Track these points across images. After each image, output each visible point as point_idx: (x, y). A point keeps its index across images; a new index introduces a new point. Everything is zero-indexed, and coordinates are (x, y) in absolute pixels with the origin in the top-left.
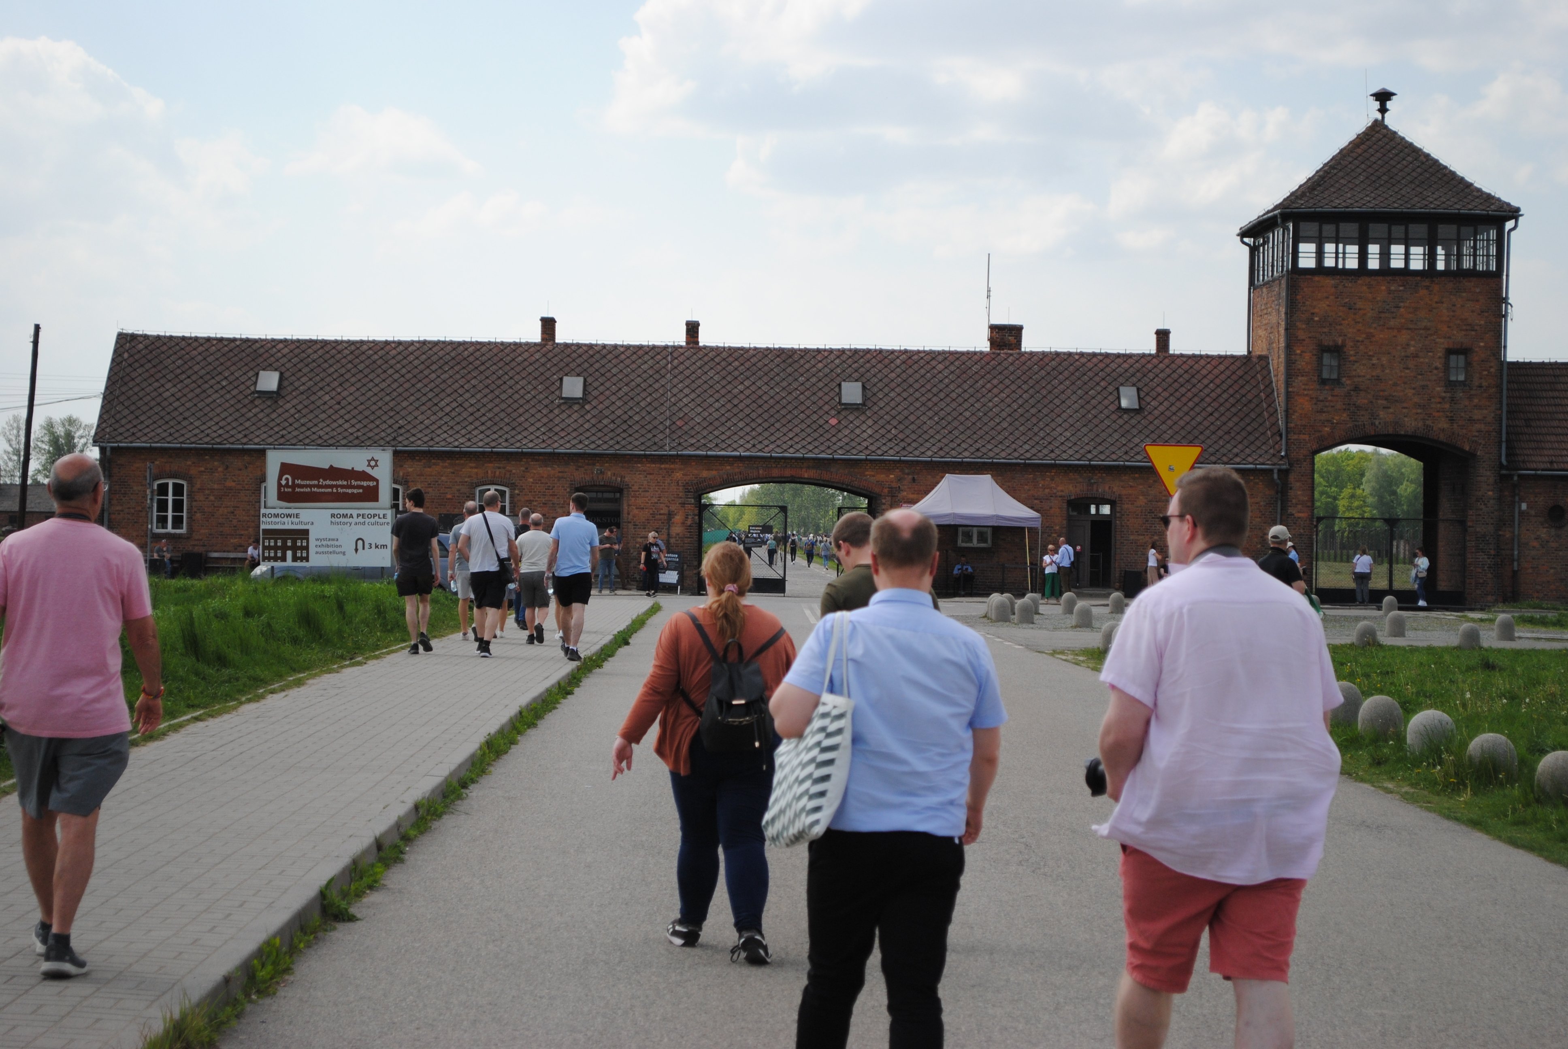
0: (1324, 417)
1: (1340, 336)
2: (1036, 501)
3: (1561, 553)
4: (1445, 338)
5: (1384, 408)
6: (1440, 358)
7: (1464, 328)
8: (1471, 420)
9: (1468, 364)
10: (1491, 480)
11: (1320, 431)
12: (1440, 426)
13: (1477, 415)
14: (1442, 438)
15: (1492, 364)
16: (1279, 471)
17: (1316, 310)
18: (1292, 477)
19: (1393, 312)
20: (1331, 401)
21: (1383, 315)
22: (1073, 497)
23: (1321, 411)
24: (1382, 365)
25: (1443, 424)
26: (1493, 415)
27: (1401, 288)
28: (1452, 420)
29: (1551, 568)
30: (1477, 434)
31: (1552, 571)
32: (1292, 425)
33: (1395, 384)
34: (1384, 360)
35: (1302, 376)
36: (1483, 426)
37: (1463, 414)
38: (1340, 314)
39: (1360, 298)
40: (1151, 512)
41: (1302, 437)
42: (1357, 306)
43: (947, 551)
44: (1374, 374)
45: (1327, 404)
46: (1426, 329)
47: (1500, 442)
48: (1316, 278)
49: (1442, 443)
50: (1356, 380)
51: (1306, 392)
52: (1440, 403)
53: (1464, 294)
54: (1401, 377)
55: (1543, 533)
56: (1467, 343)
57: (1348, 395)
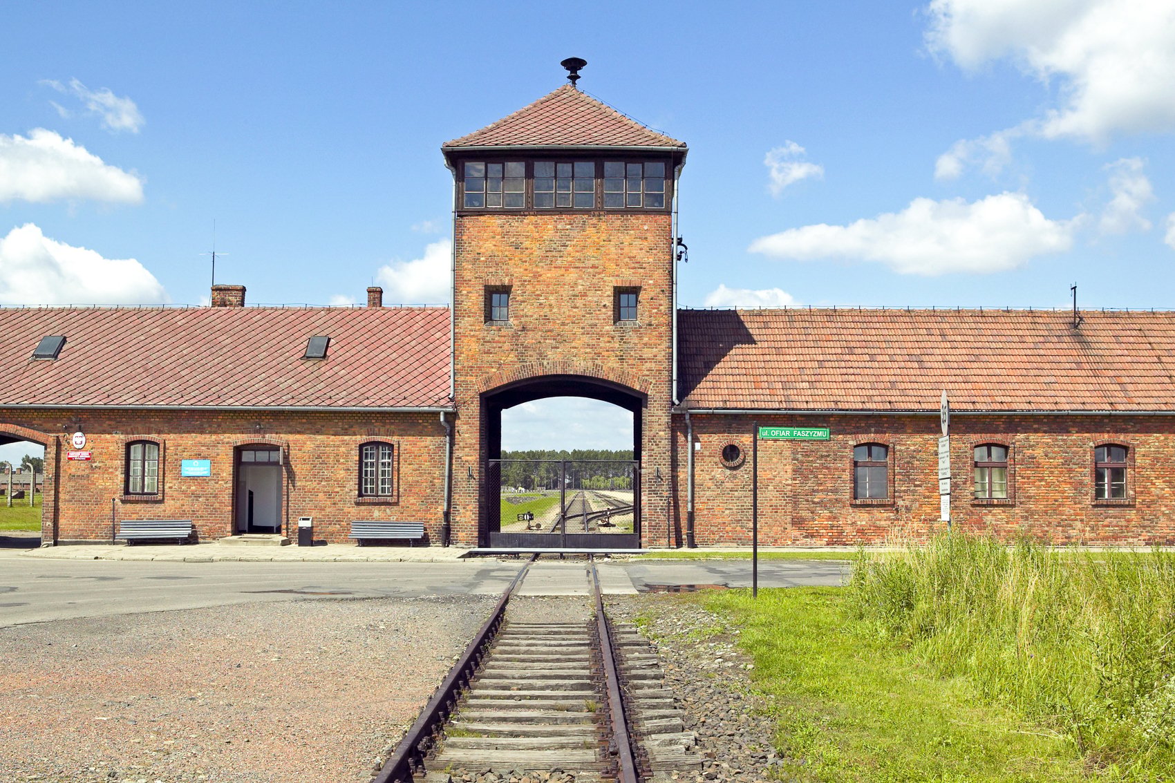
0: (491, 358)
1: (507, 275)
2: (203, 448)
3: (736, 494)
4: (613, 276)
5: (552, 348)
6: (609, 296)
7: (633, 265)
8: (641, 359)
9: (639, 302)
10: (665, 419)
11: (488, 373)
12: (610, 364)
13: (647, 353)
14: (612, 378)
15: (662, 302)
16: (446, 414)
17: (482, 250)
18: (460, 419)
19: (560, 251)
20: (499, 342)
21: (548, 254)
22: (239, 444)
23: (489, 352)
24: (550, 305)
25: (613, 363)
26: (663, 353)
27: (568, 227)
28: (622, 359)
29: (726, 509)
30: (647, 373)
31: (727, 512)
32: (459, 367)
33: (563, 324)
34: (552, 299)
35: (469, 316)
36: (653, 365)
37: (632, 353)
38: (507, 253)
39: (527, 237)
40: (319, 457)
41: (469, 378)
42: (523, 246)
43: (114, 500)
44: (541, 313)
45: (495, 345)
46: (594, 267)
47: (672, 381)
48: (481, 218)
49: (612, 383)
50: (523, 320)
51: (472, 333)
52: (609, 342)
53: (632, 232)
54: (569, 316)
55: (718, 473)
56: (635, 282)
57: (516, 336)
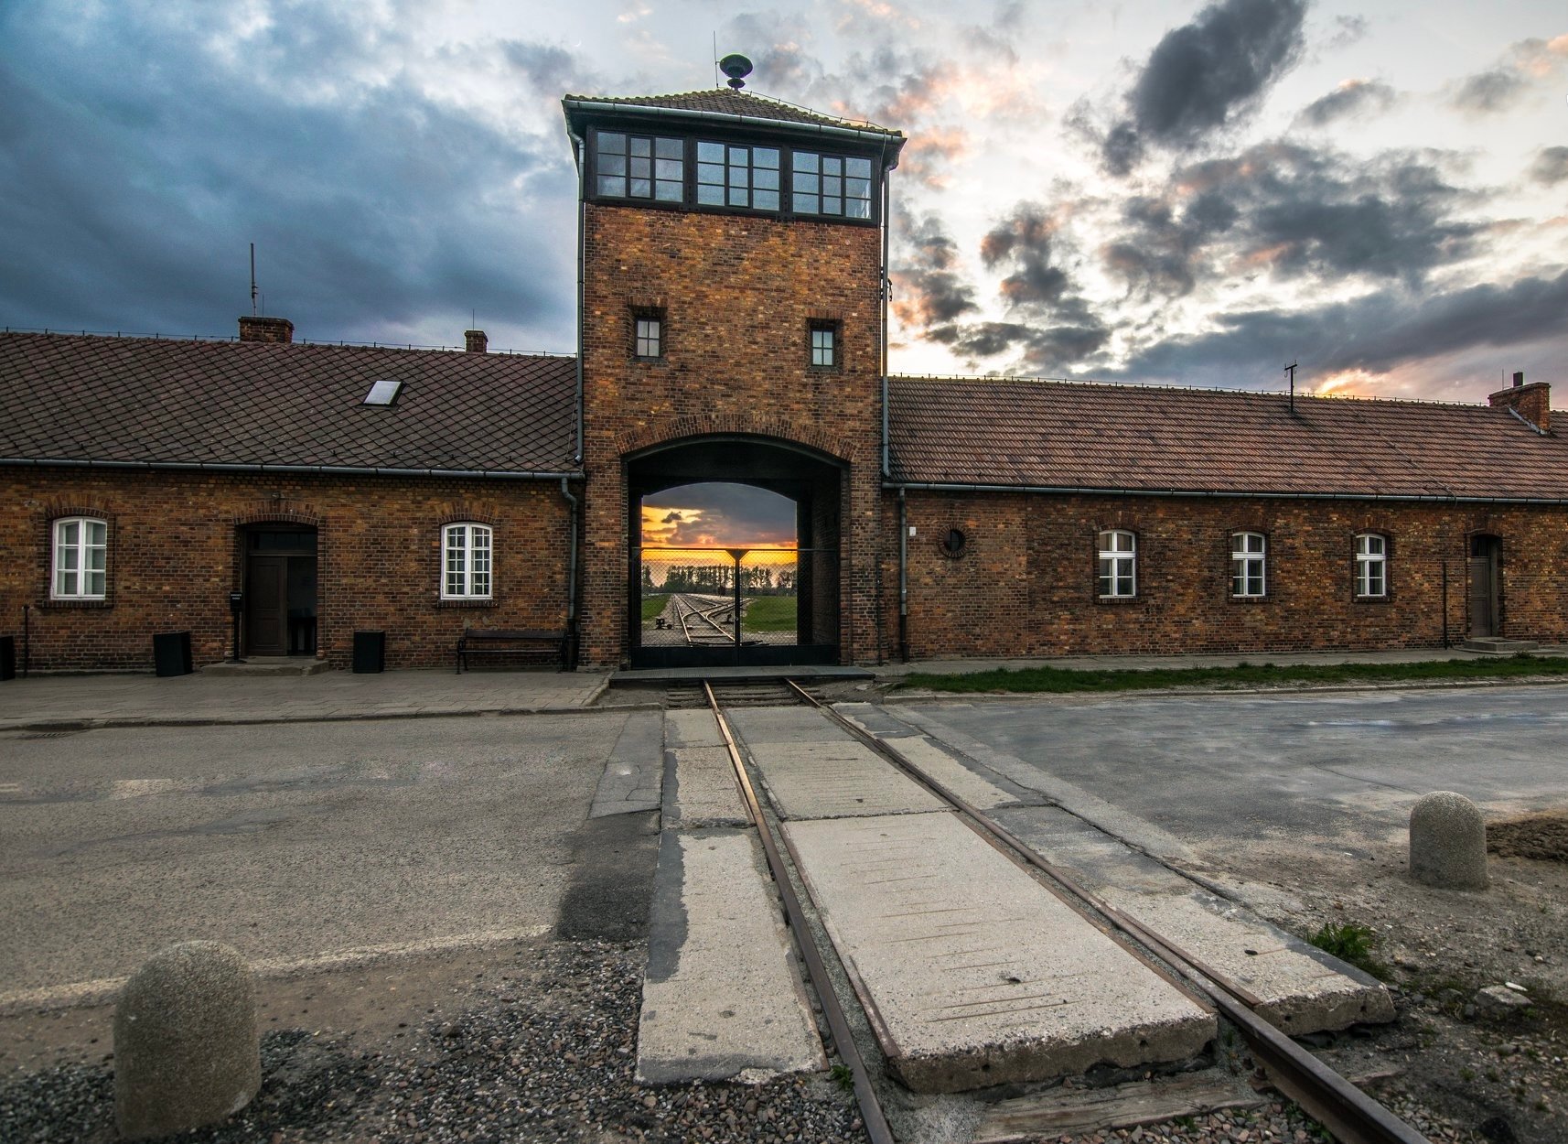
0: (636, 405)
1: (659, 293)
2: (183, 528)
3: (960, 592)
4: (805, 303)
5: (723, 396)
6: (798, 330)
7: (831, 291)
8: (842, 415)
9: (837, 342)
10: (872, 495)
11: (632, 426)
12: (801, 421)
13: (850, 408)
14: (804, 439)
15: (869, 342)
16: (571, 481)
17: (623, 256)
18: (592, 489)
19: (733, 265)
20: (648, 384)
21: (718, 268)
22: (244, 522)
23: (633, 399)
24: (720, 337)
25: (805, 420)
26: (871, 409)
27: (744, 233)
28: (816, 415)
29: (948, 611)
30: (850, 434)
31: (950, 615)
32: (590, 417)
33: (738, 364)
34: (722, 330)
35: (604, 347)
36: (858, 424)
37: (830, 407)
38: (658, 263)
39: (687, 243)
40: (376, 542)
41: (605, 433)
42: (682, 254)
44: (708, 348)
45: (642, 388)
46: (778, 290)
47: (882, 445)
48: (623, 212)
49: (803, 446)
50: (682, 355)
51: (609, 371)
52: (800, 391)
53: (830, 247)
54: (746, 354)
55: (938, 566)
56: (835, 312)
57: (671, 376)
